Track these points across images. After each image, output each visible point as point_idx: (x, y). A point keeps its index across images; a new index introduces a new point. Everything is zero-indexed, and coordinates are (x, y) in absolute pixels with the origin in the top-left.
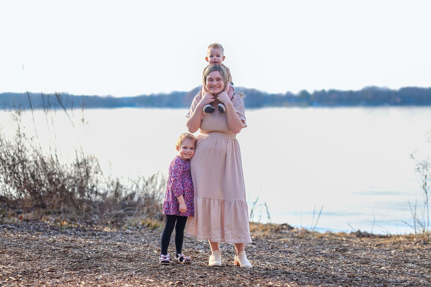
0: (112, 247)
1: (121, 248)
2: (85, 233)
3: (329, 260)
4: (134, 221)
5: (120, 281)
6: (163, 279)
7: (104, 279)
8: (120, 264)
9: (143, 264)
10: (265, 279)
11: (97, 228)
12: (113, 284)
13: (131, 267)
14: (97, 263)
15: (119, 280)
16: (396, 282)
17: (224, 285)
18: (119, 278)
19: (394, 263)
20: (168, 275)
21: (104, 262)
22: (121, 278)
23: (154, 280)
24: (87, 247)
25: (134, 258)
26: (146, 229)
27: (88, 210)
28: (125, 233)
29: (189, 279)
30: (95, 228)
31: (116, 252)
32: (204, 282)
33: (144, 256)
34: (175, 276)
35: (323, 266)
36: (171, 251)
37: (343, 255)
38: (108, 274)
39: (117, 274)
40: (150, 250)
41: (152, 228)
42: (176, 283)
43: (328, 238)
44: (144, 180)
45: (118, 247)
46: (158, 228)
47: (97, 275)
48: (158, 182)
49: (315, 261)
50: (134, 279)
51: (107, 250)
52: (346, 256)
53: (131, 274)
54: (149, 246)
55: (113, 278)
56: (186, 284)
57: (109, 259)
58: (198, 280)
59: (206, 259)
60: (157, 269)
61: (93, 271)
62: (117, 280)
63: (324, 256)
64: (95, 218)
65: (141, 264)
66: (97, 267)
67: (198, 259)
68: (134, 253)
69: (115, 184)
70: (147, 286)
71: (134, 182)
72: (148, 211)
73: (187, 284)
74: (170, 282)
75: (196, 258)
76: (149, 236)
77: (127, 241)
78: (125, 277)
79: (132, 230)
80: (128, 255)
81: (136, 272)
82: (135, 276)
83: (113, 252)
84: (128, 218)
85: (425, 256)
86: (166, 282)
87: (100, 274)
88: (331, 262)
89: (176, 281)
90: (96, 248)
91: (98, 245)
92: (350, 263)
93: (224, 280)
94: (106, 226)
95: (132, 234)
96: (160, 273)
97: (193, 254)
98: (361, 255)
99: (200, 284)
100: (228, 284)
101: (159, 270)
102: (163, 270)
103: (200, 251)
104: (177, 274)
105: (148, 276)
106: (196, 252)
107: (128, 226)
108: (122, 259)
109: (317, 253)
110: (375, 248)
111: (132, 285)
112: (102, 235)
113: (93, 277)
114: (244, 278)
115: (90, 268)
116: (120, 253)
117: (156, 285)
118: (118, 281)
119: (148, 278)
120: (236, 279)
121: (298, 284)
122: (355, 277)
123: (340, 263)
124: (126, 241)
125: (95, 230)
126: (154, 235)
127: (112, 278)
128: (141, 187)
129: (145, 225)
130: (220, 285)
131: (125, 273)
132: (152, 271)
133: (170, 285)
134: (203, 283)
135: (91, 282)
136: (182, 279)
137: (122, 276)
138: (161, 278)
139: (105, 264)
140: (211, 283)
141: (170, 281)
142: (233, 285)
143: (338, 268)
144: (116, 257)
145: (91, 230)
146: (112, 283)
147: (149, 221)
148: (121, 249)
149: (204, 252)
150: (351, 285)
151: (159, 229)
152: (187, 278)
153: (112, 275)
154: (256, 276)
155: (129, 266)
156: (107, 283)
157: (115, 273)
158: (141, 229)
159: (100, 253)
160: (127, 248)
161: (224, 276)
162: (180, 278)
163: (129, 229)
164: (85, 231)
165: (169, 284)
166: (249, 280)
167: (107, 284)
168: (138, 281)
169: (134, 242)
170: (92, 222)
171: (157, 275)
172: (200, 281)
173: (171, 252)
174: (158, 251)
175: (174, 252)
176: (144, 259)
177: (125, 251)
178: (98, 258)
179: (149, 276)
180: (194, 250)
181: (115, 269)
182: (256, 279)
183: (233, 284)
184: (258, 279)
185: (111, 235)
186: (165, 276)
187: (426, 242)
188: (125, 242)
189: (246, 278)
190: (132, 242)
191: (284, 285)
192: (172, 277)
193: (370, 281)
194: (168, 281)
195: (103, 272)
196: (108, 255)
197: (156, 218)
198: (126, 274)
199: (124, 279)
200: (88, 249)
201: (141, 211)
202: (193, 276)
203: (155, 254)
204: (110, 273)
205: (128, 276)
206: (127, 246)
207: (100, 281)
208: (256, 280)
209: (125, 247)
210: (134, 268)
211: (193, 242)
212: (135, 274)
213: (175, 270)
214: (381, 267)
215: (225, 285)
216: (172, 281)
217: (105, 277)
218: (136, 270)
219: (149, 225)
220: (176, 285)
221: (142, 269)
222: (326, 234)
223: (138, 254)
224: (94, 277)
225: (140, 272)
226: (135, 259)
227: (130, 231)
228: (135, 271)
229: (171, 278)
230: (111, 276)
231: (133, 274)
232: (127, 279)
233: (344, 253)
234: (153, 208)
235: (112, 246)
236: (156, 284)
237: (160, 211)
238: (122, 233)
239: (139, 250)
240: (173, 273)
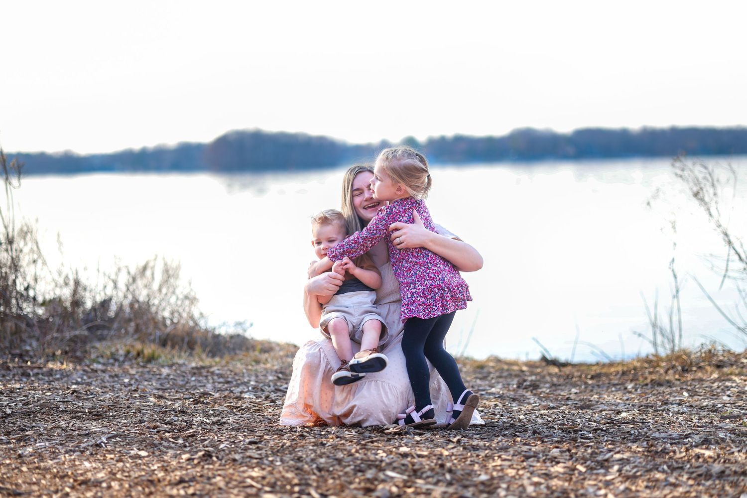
0: (60, 394)
1: (79, 395)
2: (8, 372)
3: (509, 405)
4: (109, 347)
5: (73, 457)
6: (169, 450)
7: (37, 455)
8: (74, 424)
9: (126, 421)
10: (391, 443)
11: (32, 363)
12: (57, 463)
13: (98, 429)
14: (25, 424)
15: (71, 455)
16: (671, 439)
17: (304, 456)
18: (71, 450)
19: (642, 406)
20: (180, 441)
21: (40, 421)
22: (74, 452)
23: (148, 452)
24: (7, 394)
25: (106, 412)
26: (134, 361)
27: (17, 331)
28: (90, 370)
29: (226, 447)
30: (29, 363)
31: (67, 401)
32: (259, 452)
33: (128, 407)
34: (196, 444)
35: (502, 415)
36: (185, 396)
37: (535, 395)
38: (47, 445)
39: (67, 444)
40: (140, 396)
41: (145, 359)
42: (196, 456)
43: (493, 367)
44: (129, 273)
45: (72, 394)
46: (157, 359)
47: (22, 446)
48: (156, 276)
49: (482, 407)
50: (104, 452)
51: (48, 398)
52: (542, 395)
53: (98, 442)
54: (140, 390)
55: (57, 451)
56: (220, 457)
57: (52, 415)
58: (246, 449)
59: (259, 410)
60: (156, 431)
61: (14, 439)
62: (67, 455)
63: (499, 397)
64: (31, 345)
65: (120, 423)
66: (23, 430)
67: (243, 410)
68: (107, 403)
69: (72, 283)
70: (133, 464)
71: (109, 277)
72: (137, 330)
73: (223, 457)
74: (184, 454)
75: (237, 408)
76: (139, 374)
77: (93, 383)
78: (83, 448)
79: (104, 364)
80: (93, 408)
81: (109, 438)
82: (106, 446)
83: (61, 403)
84: (98, 345)
85: (696, 391)
86: (175, 456)
87: (28, 445)
88: (514, 408)
89: (197, 452)
90: (24, 396)
91: (29, 390)
92: (553, 408)
93: (303, 446)
94: (51, 358)
95: (104, 371)
96: (162, 439)
97: (232, 401)
98: (571, 394)
99: (250, 457)
100: (312, 453)
101: (159, 432)
102: (169, 432)
103: (246, 396)
104: (199, 439)
105: (135, 446)
106: (236, 398)
107: (98, 357)
108: (79, 414)
109: (483, 393)
110: (590, 382)
111: (100, 465)
112: (42, 374)
113: (12, 452)
114: (346, 441)
115: (8, 434)
116: (75, 404)
117: (154, 463)
118: (67, 458)
119: (135, 449)
120: (329, 444)
121: (465, 448)
122: (578, 431)
123: (535, 408)
124: (91, 383)
125: (29, 367)
126: (149, 372)
127: (54, 452)
128: (122, 286)
129: (130, 356)
130: (295, 456)
131: (86, 440)
132: (144, 434)
133: (183, 461)
134: (258, 454)
135: (8, 462)
136: (210, 449)
137: (77, 447)
138: (165, 447)
139: (42, 425)
140: (274, 454)
141: (185, 452)
142: (324, 456)
143: (534, 417)
144: (66, 411)
145: (22, 367)
146: (55, 461)
147: (138, 346)
148: (80, 397)
149: (254, 397)
150: (578, 446)
151: (160, 361)
152: (222, 446)
153: (56, 446)
154: (370, 437)
155: (95, 427)
156: (43, 462)
157: (64, 442)
158: (124, 362)
159: (32, 405)
160: (91, 394)
161: (301, 438)
162: (207, 447)
163: (99, 363)
164: (8, 368)
165: (182, 459)
166: (358, 445)
167: (42, 464)
168: (112, 456)
169: (107, 384)
170: (24, 353)
171: (156, 442)
172: (251, 451)
173: (186, 399)
174: (158, 398)
175: (190, 398)
176: (128, 413)
177: (87, 399)
178: (28, 414)
179: (138, 445)
180: (232, 394)
181: (63, 434)
182: (372, 442)
183: (324, 453)
184: (376, 441)
185: (62, 375)
186: (173, 443)
187: (686, 368)
188: (89, 384)
189: (351, 442)
190: (103, 384)
191: (434, 451)
192: (187, 444)
193: (612, 438)
194: (180, 454)
195: (36, 440)
196: (50, 409)
197: (154, 341)
198: (86, 442)
199: (82, 452)
200: (7, 398)
201: (123, 331)
202: (234, 442)
203: (152, 404)
204: (51, 442)
205: (92, 446)
206: (91, 391)
207: (28, 459)
208: (372, 445)
209: (89, 393)
210: (106, 430)
211: (228, 382)
212: (106, 442)
213: (194, 432)
214: (619, 412)
215: (307, 456)
216: (189, 452)
217: (40, 451)
218: (109, 433)
219: (138, 354)
220: (199, 460)
221: (124, 432)
222: (488, 360)
223: (115, 406)
224: (15, 451)
225: (117, 438)
226: (108, 413)
227: (100, 367)
228: (107, 436)
229: (185, 446)
230: (53, 447)
231: (102, 442)
232: (88, 453)
233: (534, 392)
234: (146, 324)
235: (60, 391)
236: (153, 461)
237: (160, 329)
238: (84, 371)
239: (118, 397)
240: (190, 436)
